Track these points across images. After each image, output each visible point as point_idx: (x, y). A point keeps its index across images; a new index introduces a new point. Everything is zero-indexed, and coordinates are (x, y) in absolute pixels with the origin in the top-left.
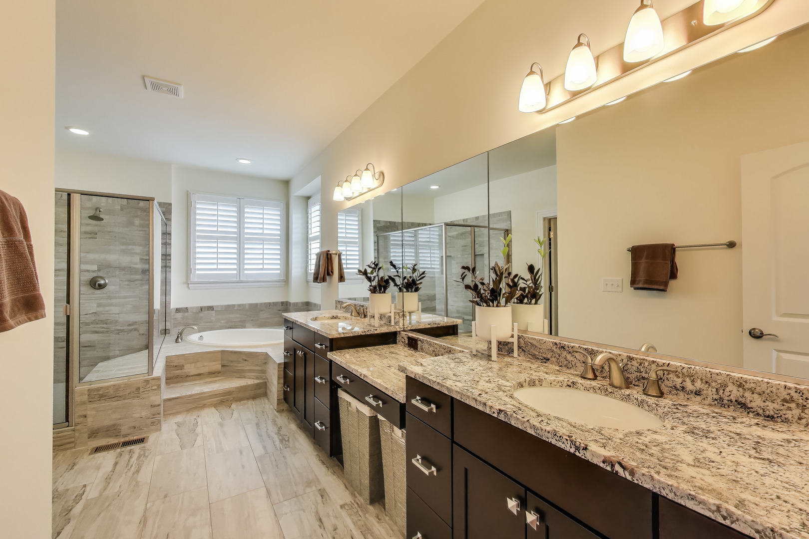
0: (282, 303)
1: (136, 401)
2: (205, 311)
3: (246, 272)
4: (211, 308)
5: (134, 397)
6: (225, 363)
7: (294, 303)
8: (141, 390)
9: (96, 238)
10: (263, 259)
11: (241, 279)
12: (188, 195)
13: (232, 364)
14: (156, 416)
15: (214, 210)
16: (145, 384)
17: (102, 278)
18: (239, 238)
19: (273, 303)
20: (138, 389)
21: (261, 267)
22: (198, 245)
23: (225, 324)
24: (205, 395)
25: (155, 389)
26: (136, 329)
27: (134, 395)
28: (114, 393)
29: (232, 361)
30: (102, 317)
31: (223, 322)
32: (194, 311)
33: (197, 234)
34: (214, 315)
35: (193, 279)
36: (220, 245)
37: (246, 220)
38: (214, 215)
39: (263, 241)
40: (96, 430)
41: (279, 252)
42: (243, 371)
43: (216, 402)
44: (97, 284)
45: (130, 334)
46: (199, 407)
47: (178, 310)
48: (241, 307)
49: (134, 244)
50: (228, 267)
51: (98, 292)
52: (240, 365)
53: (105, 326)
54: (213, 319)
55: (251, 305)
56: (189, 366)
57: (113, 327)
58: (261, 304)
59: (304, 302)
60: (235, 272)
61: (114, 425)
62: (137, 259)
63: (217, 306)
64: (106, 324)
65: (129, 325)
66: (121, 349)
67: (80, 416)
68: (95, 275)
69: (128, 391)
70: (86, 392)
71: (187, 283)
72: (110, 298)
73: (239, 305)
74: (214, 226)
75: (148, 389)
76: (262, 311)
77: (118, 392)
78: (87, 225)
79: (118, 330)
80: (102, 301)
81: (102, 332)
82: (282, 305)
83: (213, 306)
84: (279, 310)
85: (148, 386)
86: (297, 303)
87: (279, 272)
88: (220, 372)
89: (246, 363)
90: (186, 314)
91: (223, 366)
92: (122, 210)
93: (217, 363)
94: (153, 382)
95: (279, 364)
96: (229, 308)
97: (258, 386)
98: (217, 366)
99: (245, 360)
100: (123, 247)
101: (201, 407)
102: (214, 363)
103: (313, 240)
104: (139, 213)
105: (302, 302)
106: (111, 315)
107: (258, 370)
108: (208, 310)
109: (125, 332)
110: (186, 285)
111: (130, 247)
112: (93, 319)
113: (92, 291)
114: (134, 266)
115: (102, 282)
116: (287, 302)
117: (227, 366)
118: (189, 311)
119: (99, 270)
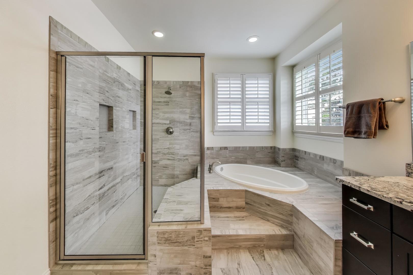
0: (271, 147)
1: (192, 249)
2: (223, 150)
3: (247, 125)
4: (226, 148)
5: (190, 245)
6: (248, 201)
7: (283, 149)
8: (196, 240)
9: (168, 105)
10: (258, 115)
11: (244, 130)
12: (213, 75)
13: (255, 204)
14: (207, 267)
15: (227, 83)
16: (199, 233)
17: (172, 128)
18: (242, 102)
19: (265, 147)
20: (193, 238)
21: (257, 121)
22: (219, 107)
23: (234, 160)
24: (241, 238)
25: (207, 240)
26: (187, 159)
27: (191, 243)
28: (176, 238)
29: (255, 202)
30: (171, 151)
31: (233, 158)
32: (217, 150)
33: (218, 100)
34: (228, 153)
35: (216, 129)
36: (231, 107)
37: (247, 89)
38: (227, 87)
39: (257, 103)
40: (163, 271)
41: (268, 111)
42: (266, 214)
43: (249, 246)
44: (169, 132)
45: (184, 162)
46: (236, 248)
47: (208, 149)
48: (243, 149)
49: (186, 108)
50: (236, 121)
51: (170, 136)
52: (262, 208)
53: (173, 156)
54: (228, 155)
55: (250, 147)
56: (222, 199)
57: (177, 157)
58: (257, 147)
59: (291, 148)
60: (240, 125)
61: (176, 269)
62: (187, 117)
63: (230, 147)
64: (173, 155)
65: (184, 156)
66: (180, 170)
67: (152, 255)
68: (168, 126)
69: (186, 239)
70: (156, 234)
71: (213, 131)
72: (175, 139)
73: (243, 147)
74: (228, 94)
75: (201, 239)
76: (257, 152)
77: (179, 238)
78: (165, 97)
79: (179, 159)
80: (171, 141)
81: (172, 160)
82: (271, 149)
83: (227, 147)
84: (269, 153)
85: (201, 236)
86: (285, 149)
87: (269, 125)
88: (244, 208)
89: (269, 208)
90: (212, 151)
91: (246, 203)
92: (180, 88)
93: (242, 200)
94: (205, 233)
95: (337, 242)
96: (237, 149)
97: (285, 237)
98: (241, 203)
99: (269, 205)
100: (181, 110)
101: (237, 248)
102: (240, 200)
103: (297, 100)
104: (188, 89)
105: (289, 149)
106: (176, 150)
107: (282, 219)
108: (224, 149)
109: (182, 160)
110: (213, 133)
111: (184, 110)
112: (168, 152)
113: (167, 135)
114: (186, 121)
115: (171, 130)
116: (274, 147)
117: (250, 204)
118: (214, 149)
119: (170, 124)
